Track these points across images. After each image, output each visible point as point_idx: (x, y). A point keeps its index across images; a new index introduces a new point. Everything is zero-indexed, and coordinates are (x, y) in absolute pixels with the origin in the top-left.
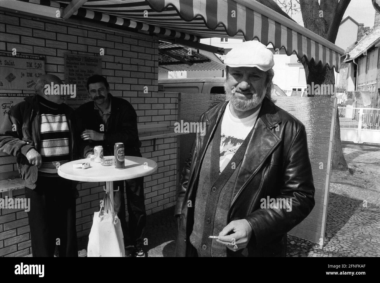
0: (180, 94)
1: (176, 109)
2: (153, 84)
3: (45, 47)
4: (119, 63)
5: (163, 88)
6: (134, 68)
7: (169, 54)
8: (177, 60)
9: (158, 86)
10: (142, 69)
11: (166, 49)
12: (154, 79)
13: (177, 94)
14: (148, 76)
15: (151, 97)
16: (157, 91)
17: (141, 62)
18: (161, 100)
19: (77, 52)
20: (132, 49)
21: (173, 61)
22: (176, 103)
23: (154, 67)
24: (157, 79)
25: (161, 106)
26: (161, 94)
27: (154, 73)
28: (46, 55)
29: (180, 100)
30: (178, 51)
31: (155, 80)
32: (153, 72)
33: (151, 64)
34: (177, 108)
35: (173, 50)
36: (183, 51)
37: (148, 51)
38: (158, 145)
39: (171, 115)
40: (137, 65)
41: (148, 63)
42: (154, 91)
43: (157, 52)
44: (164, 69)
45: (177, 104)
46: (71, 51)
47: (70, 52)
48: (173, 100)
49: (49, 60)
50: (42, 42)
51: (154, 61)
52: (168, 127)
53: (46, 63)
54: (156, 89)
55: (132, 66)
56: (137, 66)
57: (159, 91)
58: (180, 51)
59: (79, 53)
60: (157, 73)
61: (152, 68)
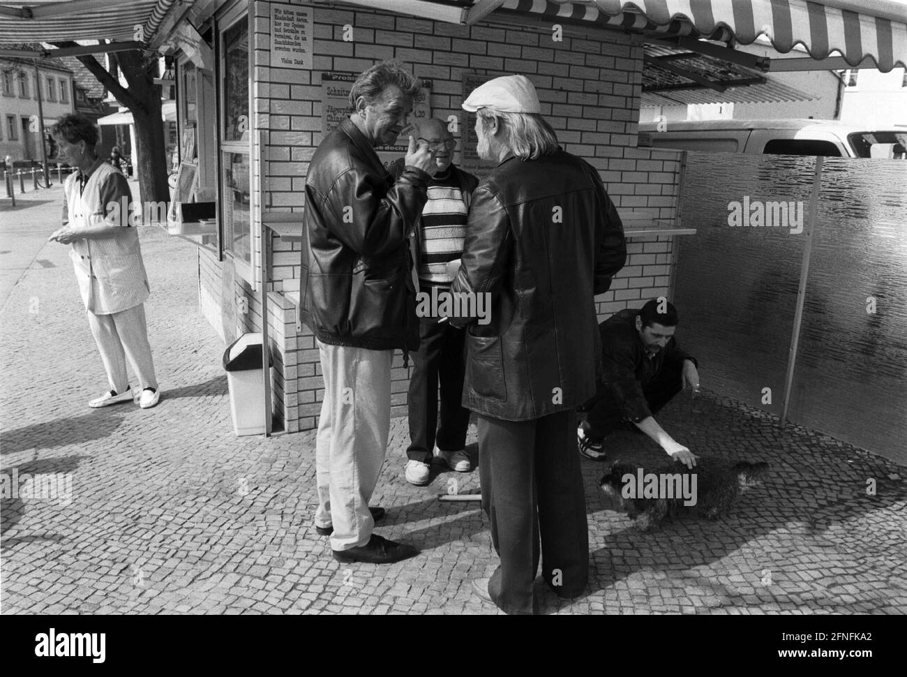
0: (684, 154)
1: (674, 184)
2: (628, 132)
3: (432, 64)
4: (561, 90)
5: (649, 139)
6: (591, 100)
7: (671, 67)
8: (691, 81)
9: (637, 137)
10: (608, 101)
11: (664, 57)
12: (631, 122)
13: (679, 154)
14: (618, 114)
15: (623, 158)
16: (636, 145)
17: (606, 88)
18: (643, 165)
19: (484, 72)
20: (588, 63)
21: (683, 82)
22: (675, 173)
23: (632, 97)
24: (637, 122)
25: (642, 177)
26: (644, 153)
27: (631, 109)
28: (432, 79)
29: (683, 166)
30: (692, 62)
31: (633, 124)
32: (629, 107)
33: (627, 90)
34: (676, 182)
35: (682, 59)
36: (702, 61)
37: (622, 64)
39: (661, 195)
40: (598, 93)
41: (618, 89)
42: (628, 146)
43: (640, 65)
44: (666, 100)
45: (677, 175)
46: (475, 69)
47: (473, 71)
48: (670, 166)
49: (439, 87)
50: (426, 57)
51: (633, 84)
52: (654, 219)
53: (432, 93)
54: (634, 141)
55: (588, 95)
56: (596, 96)
57: (638, 146)
58: (695, 61)
59: (488, 72)
60: (638, 110)
61: (628, 99)
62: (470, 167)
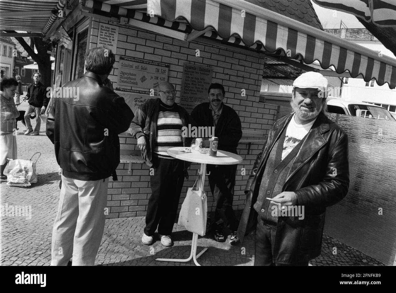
0: (279, 107)
1: (273, 120)
2: (255, 95)
3: (171, 57)
4: (227, 74)
5: (263, 99)
6: (240, 79)
7: (275, 69)
8: (283, 76)
9: (259, 98)
10: (247, 81)
11: (272, 64)
12: (256, 91)
13: (277, 107)
14: (251, 87)
15: (252, 107)
16: (258, 102)
17: (247, 75)
18: (260, 110)
19: (194, 63)
20: (240, 64)
21: (280, 76)
22: (274, 115)
23: (258, 80)
24: (260, 91)
25: (259, 116)
26: (261, 105)
27: (257, 85)
28: (170, 64)
29: (278, 112)
30: (284, 67)
31: (257, 92)
32: (256, 84)
33: (256, 77)
34: (275, 119)
35: (280, 66)
36: (289, 68)
37: (254, 65)
38: (252, 150)
39: (268, 124)
40: (243, 77)
41: (252, 76)
42: (255, 102)
43: (262, 67)
44: (272, 83)
45: (275, 116)
46: (190, 61)
47: (189, 62)
48: (272, 112)
49: (173, 68)
50: (168, 54)
51: (259, 75)
52: (264, 135)
53: (169, 70)
54: (258, 99)
55: (239, 77)
56: (243, 78)
57: (259, 102)
58: (286, 67)
59: (196, 63)
60: (260, 86)
61: (256, 81)
62: (183, 105)
